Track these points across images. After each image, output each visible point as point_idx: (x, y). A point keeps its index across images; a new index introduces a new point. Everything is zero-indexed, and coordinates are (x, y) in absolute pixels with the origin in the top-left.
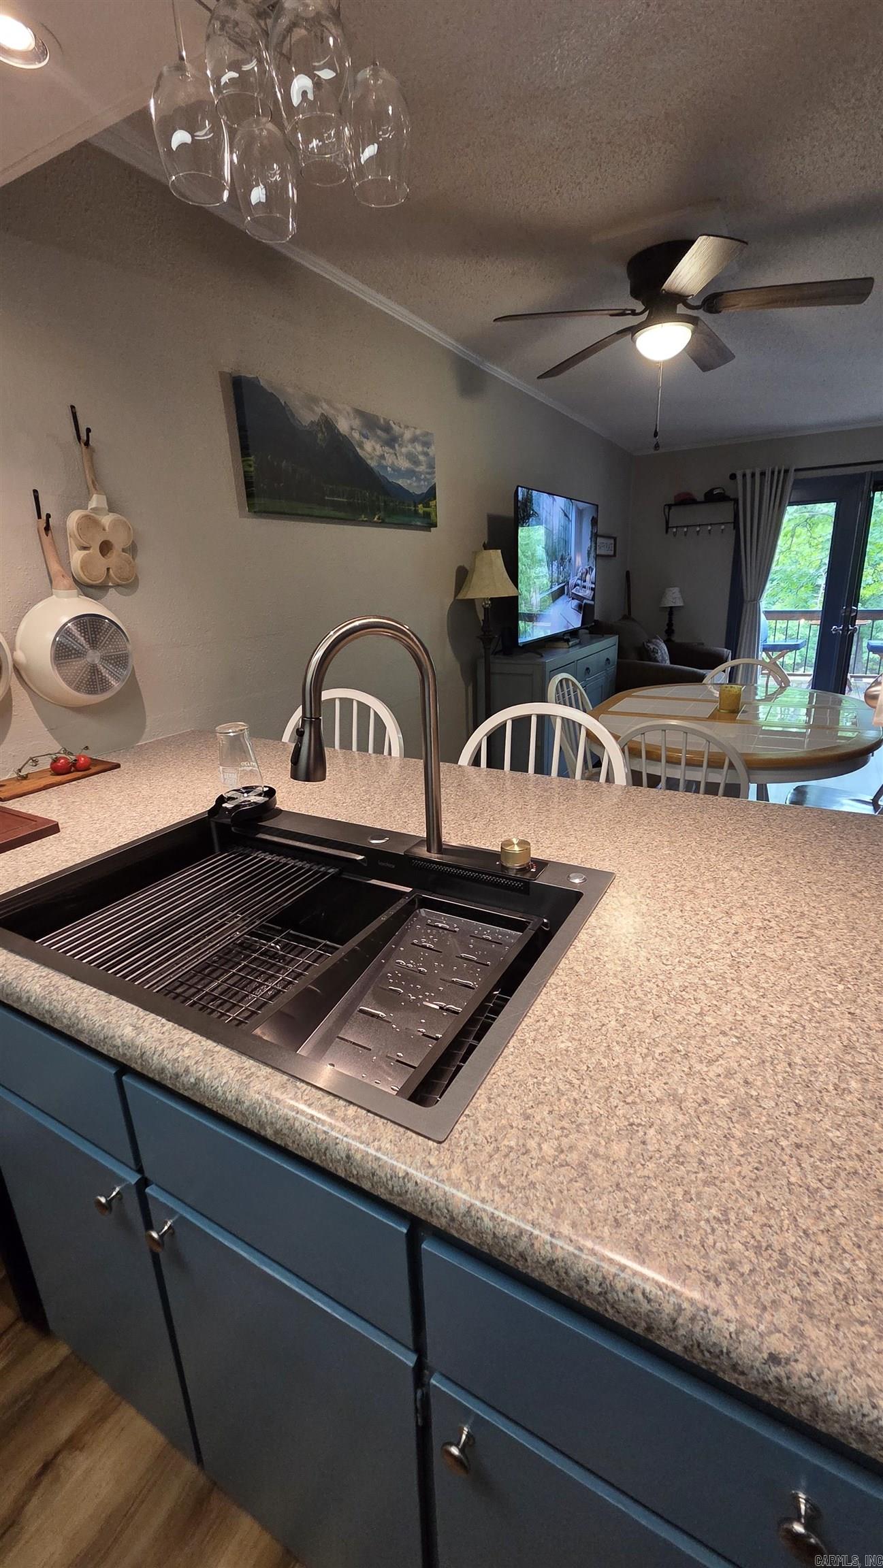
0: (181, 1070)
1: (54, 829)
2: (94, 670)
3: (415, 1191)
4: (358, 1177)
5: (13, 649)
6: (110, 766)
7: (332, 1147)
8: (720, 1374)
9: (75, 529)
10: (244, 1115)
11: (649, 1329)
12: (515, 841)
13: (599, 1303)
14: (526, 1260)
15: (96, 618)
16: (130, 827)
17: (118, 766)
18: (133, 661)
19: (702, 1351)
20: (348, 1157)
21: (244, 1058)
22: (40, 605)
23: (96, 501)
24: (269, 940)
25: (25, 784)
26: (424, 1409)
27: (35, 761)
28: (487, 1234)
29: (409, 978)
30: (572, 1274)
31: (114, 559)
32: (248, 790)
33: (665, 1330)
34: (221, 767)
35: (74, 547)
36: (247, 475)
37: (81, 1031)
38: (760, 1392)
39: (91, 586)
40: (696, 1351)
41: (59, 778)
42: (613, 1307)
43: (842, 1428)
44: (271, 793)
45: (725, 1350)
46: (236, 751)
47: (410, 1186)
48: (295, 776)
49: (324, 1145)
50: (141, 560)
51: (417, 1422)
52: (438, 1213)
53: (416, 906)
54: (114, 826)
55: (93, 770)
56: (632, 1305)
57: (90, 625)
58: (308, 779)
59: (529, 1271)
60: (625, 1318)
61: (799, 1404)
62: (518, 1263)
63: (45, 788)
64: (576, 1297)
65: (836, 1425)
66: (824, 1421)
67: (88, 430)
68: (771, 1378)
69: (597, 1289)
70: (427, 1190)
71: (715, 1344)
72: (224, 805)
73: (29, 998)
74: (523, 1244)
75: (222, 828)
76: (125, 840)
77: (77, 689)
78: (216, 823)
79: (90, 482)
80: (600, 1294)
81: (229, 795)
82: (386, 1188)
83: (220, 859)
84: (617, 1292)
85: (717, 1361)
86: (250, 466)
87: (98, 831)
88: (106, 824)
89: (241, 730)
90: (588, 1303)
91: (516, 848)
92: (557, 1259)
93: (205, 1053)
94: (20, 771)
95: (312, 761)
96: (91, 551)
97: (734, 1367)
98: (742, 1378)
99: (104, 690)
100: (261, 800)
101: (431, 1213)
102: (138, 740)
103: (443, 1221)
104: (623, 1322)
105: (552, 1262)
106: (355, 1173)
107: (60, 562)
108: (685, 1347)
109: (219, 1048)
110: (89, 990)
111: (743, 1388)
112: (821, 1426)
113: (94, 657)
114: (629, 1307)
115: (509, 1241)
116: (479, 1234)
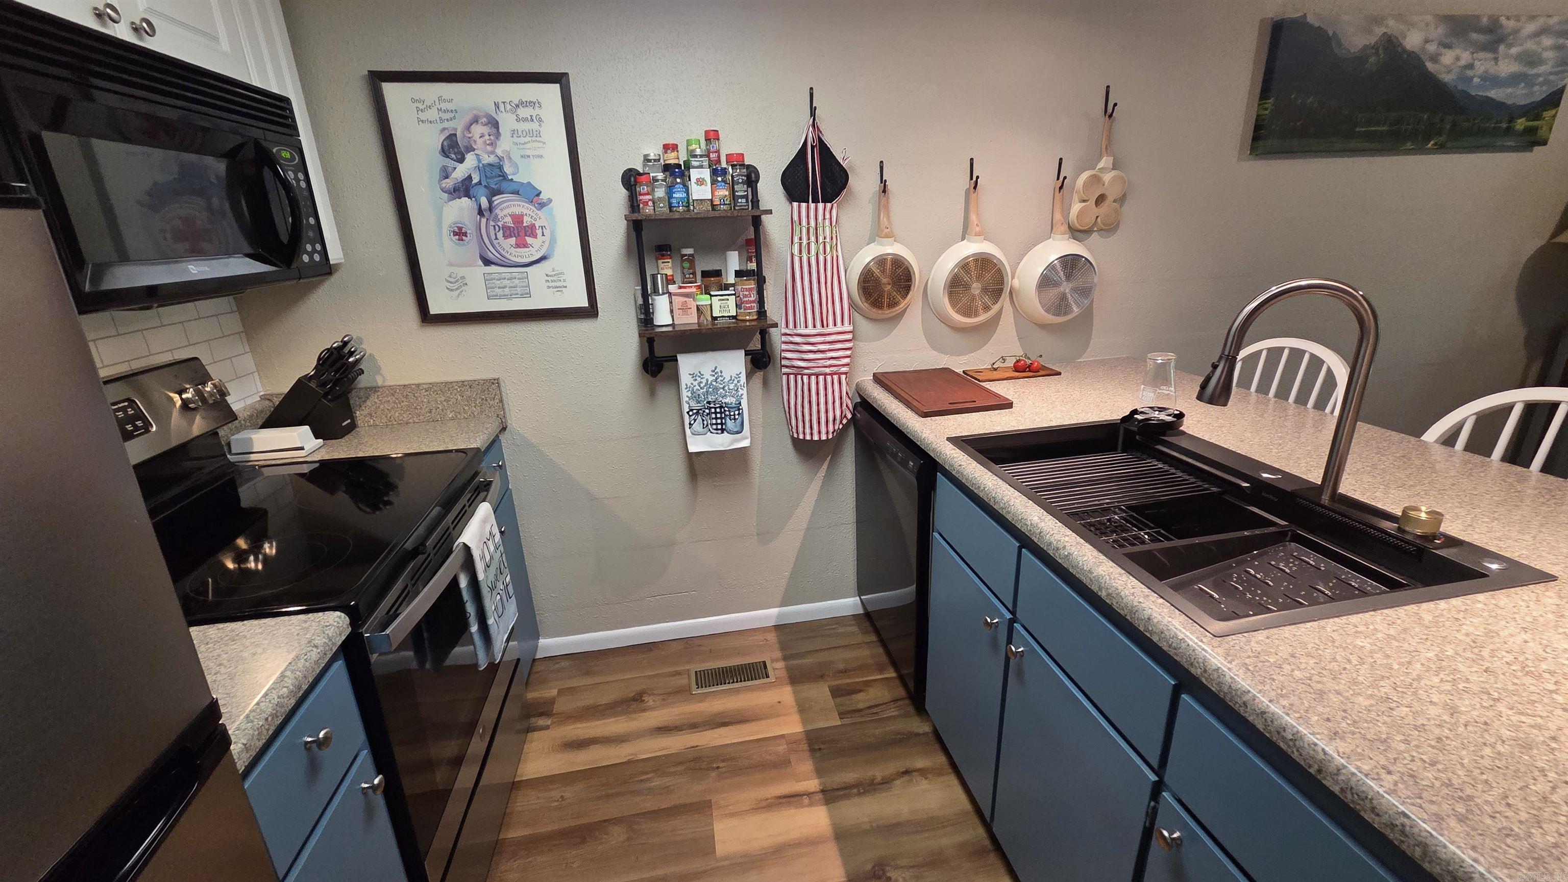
0: (1061, 546)
1: (1009, 405)
2: (1064, 297)
3: (1186, 649)
4: (1151, 632)
5: (1013, 278)
6: (1053, 372)
7: (1140, 611)
8: (1362, 813)
9: (1081, 188)
10: (1091, 580)
11: (1319, 771)
12: (1423, 509)
13: (1289, 746)
14: (1247, 707)
15: (1076, 258)
16: (1060, 416)
17: (1059, 374)
18: (1096, 294)
19: (1352, 794)
20: (1149, 619)
21: (1100, 554)
22: (1040, 246)
23: (1105, 162)
24: (1141, 530)
25: (995, 374)
26: (1152, 815)
27: (1004, 359)
28: (1225, 684)
29: (1252, 583)
30: (1276, 723)
31: (1104, 208)
32: (1161, 409)
33: (1330, 773)
34: (1143, 386)
35: (1077, 200)
36: (1259, 118)
37: (1009, 512)
38: (1387, 832)
39: (1081, 231)
40: (1349, 792)
41: (1017, 374)
42: (1298, 751)
43: (1442, 870)
44: (1180, 416)
45: (1370, 797)
46: (1160, 377)
47: (1183, 645)
48: (1200, 397)
49: (1136, 609)
50: (1127, 209)
51: (1145, 823)
52: (1197, 665)
53: (1288, 539)
54: (1048, 413)
55: (1041, 373)
56: (1312, 752)
57: (1071, 263)
58: (1212, 401)
59: (1246, 715)
60: (1305, 760)
61: (1414, 846)
62: (1241, 709)
63: (1007, 379)
64: (1275, 739)
65: (1438, 867)
66: (1429, 862)
67: (1115, 105)
68: (1398, 823)
69: (1290, 737)
70: (1194, 650)
71: (1363, 792)
72: (1135, 416)
73: (984, 488)
74: (1246, 698)
75: (1129, 434)
76: (1053, 424)
77: (1047, 311)
78: (1125, 428)
79: (1104, 146)
80: (1291, 740)
81: (1142, 410)
82: (1168, 643)
83: (1119, 456)
84: (1304, 742)
85: (1361, 802)
86: (1266, 109)
87: (1037, 414)
88: (1044, 410)
89: (1169, 359)
90: (1282, 745)
91: (1423, 516)
92: (1269, 712)
93: (1078, 543)
94: (994, 364)
95: (1218, 390)
96: (1088, 203)
97: (1373, 809)
98: (1377, 819)
99: (1065, 314)
100: (1170, 419)
101: (1192, 664)
102: (1080, 357)
103: (1199, 671)
104: (1302, 763)
105: (1263, 713)
106: (1150, 629)
107: (1062, 214)
108: (1342, 789)
109: (1087, 544)
110: (1017, 493)
111: (1376, 826)
112: (1426, 866)
113: (1066, 287)
114: (1309, 753)
115: (1239, 693)
116: (1219, 684)
